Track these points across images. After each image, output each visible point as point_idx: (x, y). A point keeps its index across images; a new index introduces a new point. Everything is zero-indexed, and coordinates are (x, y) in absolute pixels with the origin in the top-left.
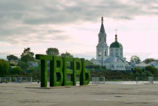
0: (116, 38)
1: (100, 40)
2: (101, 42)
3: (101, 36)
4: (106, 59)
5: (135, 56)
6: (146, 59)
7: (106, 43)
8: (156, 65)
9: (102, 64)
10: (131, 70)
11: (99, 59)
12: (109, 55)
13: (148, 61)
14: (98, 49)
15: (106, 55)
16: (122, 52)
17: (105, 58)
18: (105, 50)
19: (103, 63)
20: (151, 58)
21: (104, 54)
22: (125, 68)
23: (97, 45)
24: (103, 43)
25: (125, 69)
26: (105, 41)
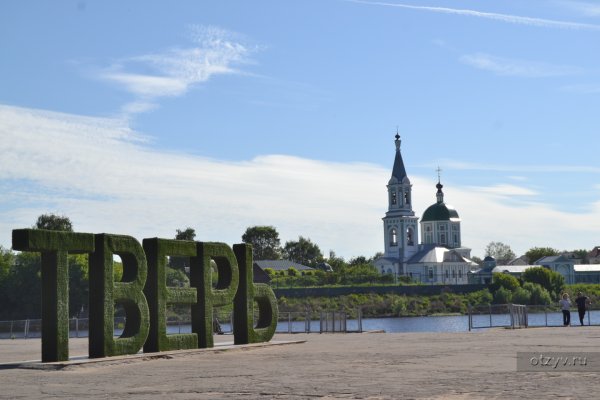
0: (440, 194)
1: (393, 200)
2: (397, 206)
3: (396, 187)
4: (412, 254)
5: (499, 244)
6: (528, 253)
7: (410, 207)
8: (557, 266)
9: (401, 268)
10: (483, 282)
11: (392, 255)
12: (420, 243)
13: (533, 256)
14: (389, 227)
15: (411, 243)
16: (459, 233)
17: (408, 252)
18: (410, 229)
19: (405, 266)
20: (546, 247)
21: (407, 239)
22: (466, 277)
23: (385, 216)
24: (402, 207)
25: (466, 282)
26: (409, 202)
